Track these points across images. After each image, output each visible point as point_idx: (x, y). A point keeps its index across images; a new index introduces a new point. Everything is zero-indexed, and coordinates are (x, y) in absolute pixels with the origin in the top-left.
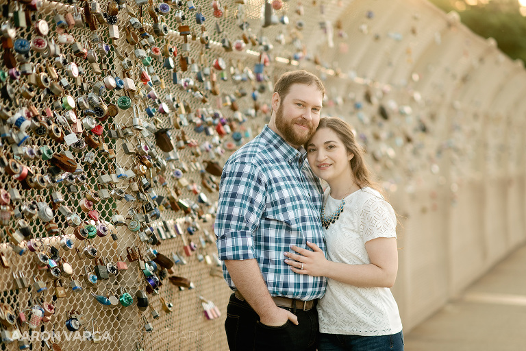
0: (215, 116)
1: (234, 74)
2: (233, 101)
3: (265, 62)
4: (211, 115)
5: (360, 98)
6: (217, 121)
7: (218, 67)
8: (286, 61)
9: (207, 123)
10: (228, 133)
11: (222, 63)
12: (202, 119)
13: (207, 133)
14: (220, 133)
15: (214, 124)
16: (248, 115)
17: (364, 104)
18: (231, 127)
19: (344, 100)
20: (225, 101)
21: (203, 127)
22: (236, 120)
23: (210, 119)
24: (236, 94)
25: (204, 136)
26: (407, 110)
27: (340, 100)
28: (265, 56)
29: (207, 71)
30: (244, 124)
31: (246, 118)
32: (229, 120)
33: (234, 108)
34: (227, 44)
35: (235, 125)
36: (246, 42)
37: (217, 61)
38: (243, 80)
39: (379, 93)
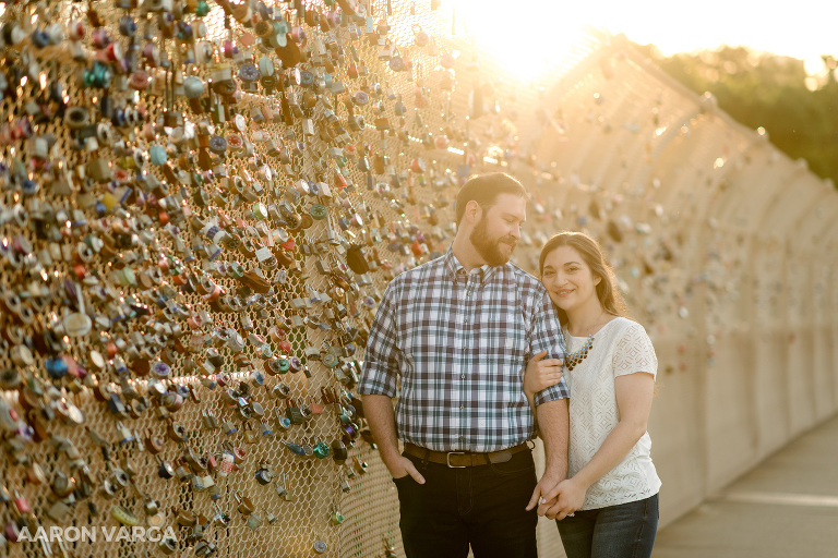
0: (412, 231)
1: (435, 178)
2: (432, 212)
3: (471, 162)
4: (407, 229)
5: (583, 211)
6: (414, 238)
7: (417, 170)
8: (495, 161)
9: (402, 238)
10: (425, 253)
11: (422, 165)
12: (397, 234)
13: (403, 253)
14: (417, 253)
15: (410, 242)
16: (449, 231)
17: (590, 219)
18: (430, 246)
19: (563, 213)
20: (423, 213)
21: (399, 244)
22: (436, 237)
23: (405, 235)
24: (434, 203)
25: (399, 256)
26: (646, 228)
27: (558, 214)
28: (470, 155)
29: (404, 173)
30: (444, 242)
31: (447, 235)
32: (426, 236)
33: (433, 222)
34: (428, 140)
35: (434, 243)
36: (450, 137)
37: (416, 161)
38: (445, 186)
39: (609, 206)
